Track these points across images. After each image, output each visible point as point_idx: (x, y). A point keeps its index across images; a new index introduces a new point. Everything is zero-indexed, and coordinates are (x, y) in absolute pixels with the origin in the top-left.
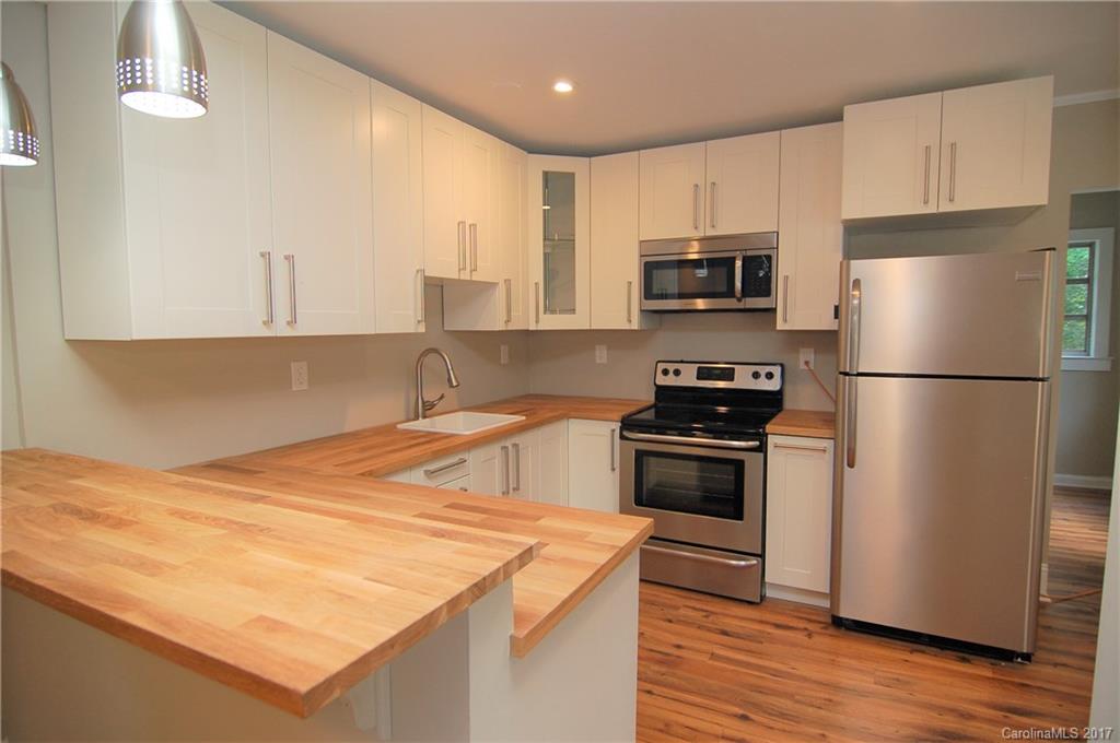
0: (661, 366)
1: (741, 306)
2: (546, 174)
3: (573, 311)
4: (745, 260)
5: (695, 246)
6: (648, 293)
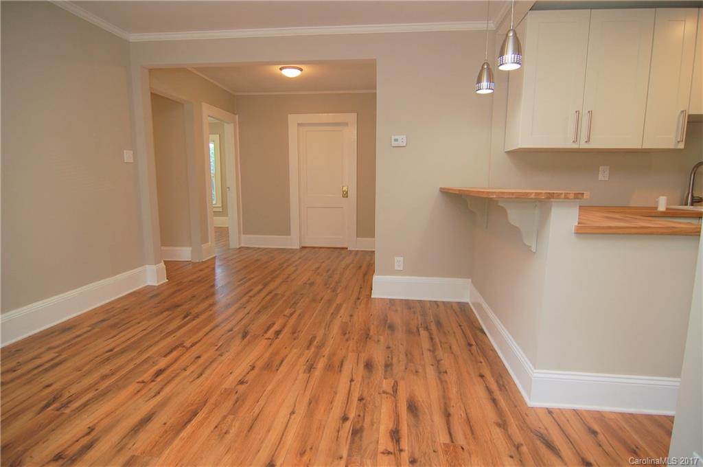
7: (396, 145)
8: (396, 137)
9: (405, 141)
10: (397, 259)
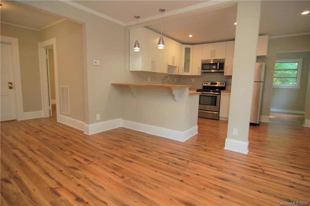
0: (204, 82)
1: (218, 71)
2: (185, 48)
3: (189, 72)
4: (219, 64)
5: (212, 61)
6: (202, 69)
7: (96, 65)
8: (96, 61)
9: (99, 63)
10: (97, 115)
